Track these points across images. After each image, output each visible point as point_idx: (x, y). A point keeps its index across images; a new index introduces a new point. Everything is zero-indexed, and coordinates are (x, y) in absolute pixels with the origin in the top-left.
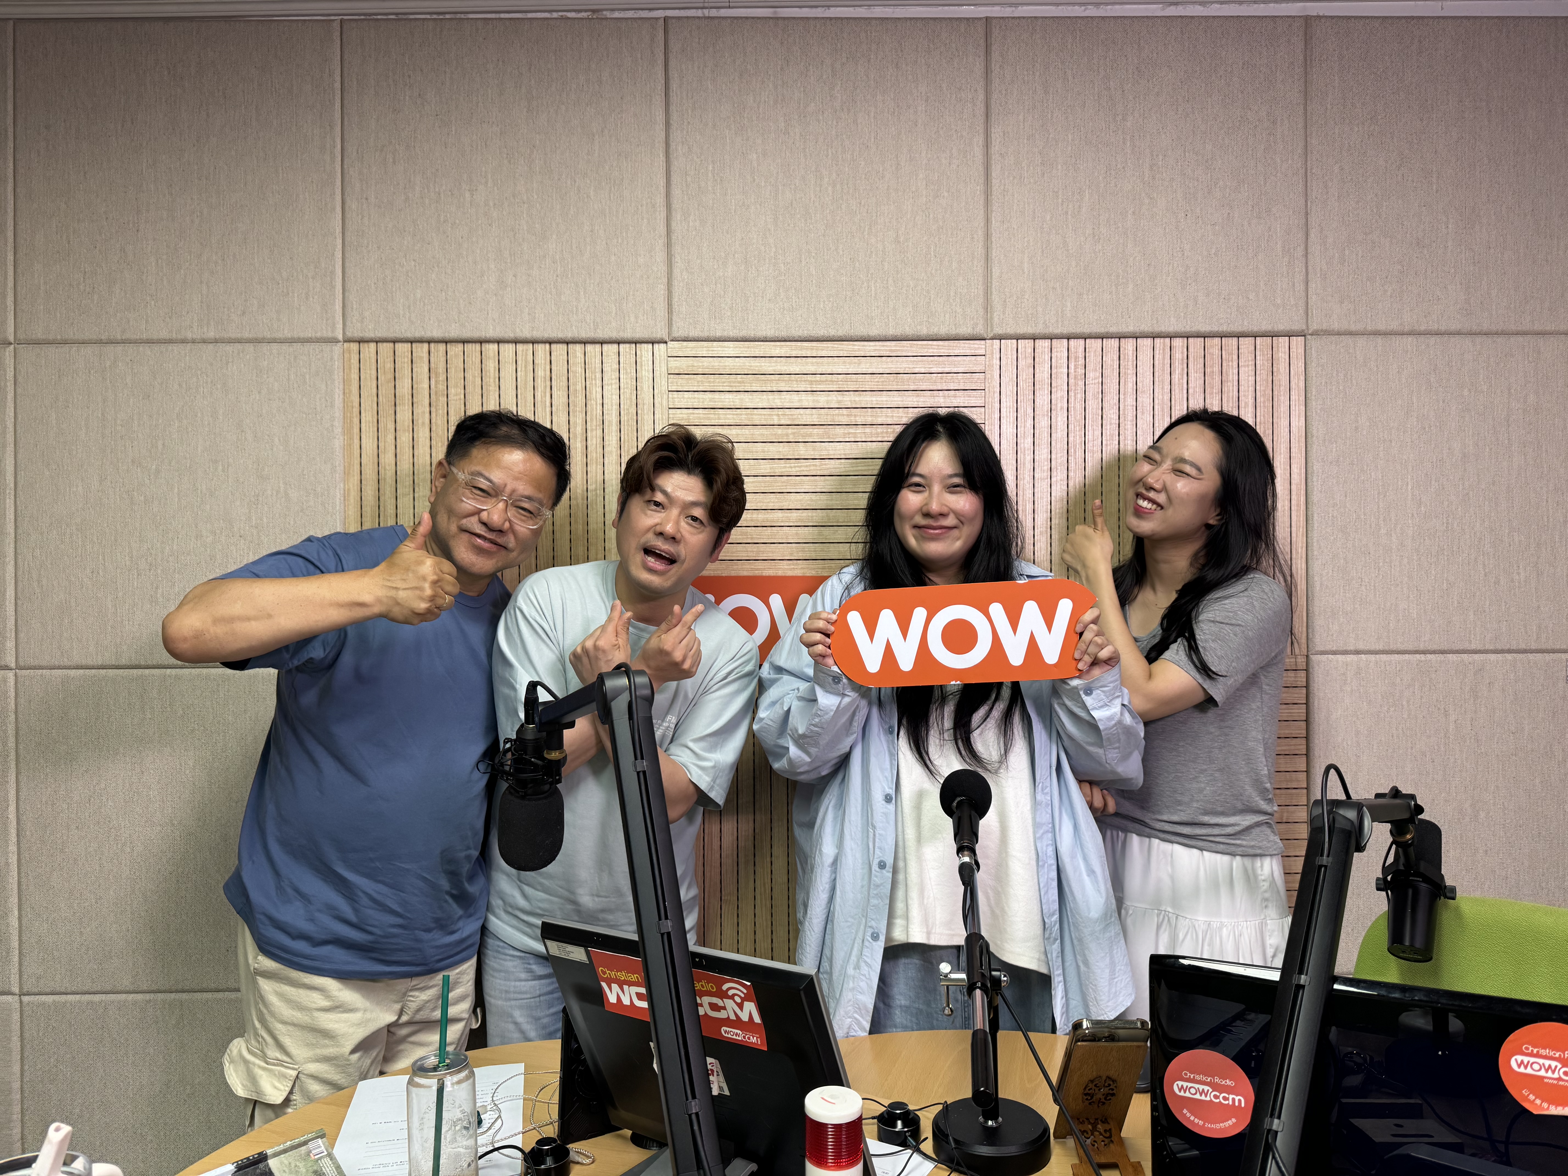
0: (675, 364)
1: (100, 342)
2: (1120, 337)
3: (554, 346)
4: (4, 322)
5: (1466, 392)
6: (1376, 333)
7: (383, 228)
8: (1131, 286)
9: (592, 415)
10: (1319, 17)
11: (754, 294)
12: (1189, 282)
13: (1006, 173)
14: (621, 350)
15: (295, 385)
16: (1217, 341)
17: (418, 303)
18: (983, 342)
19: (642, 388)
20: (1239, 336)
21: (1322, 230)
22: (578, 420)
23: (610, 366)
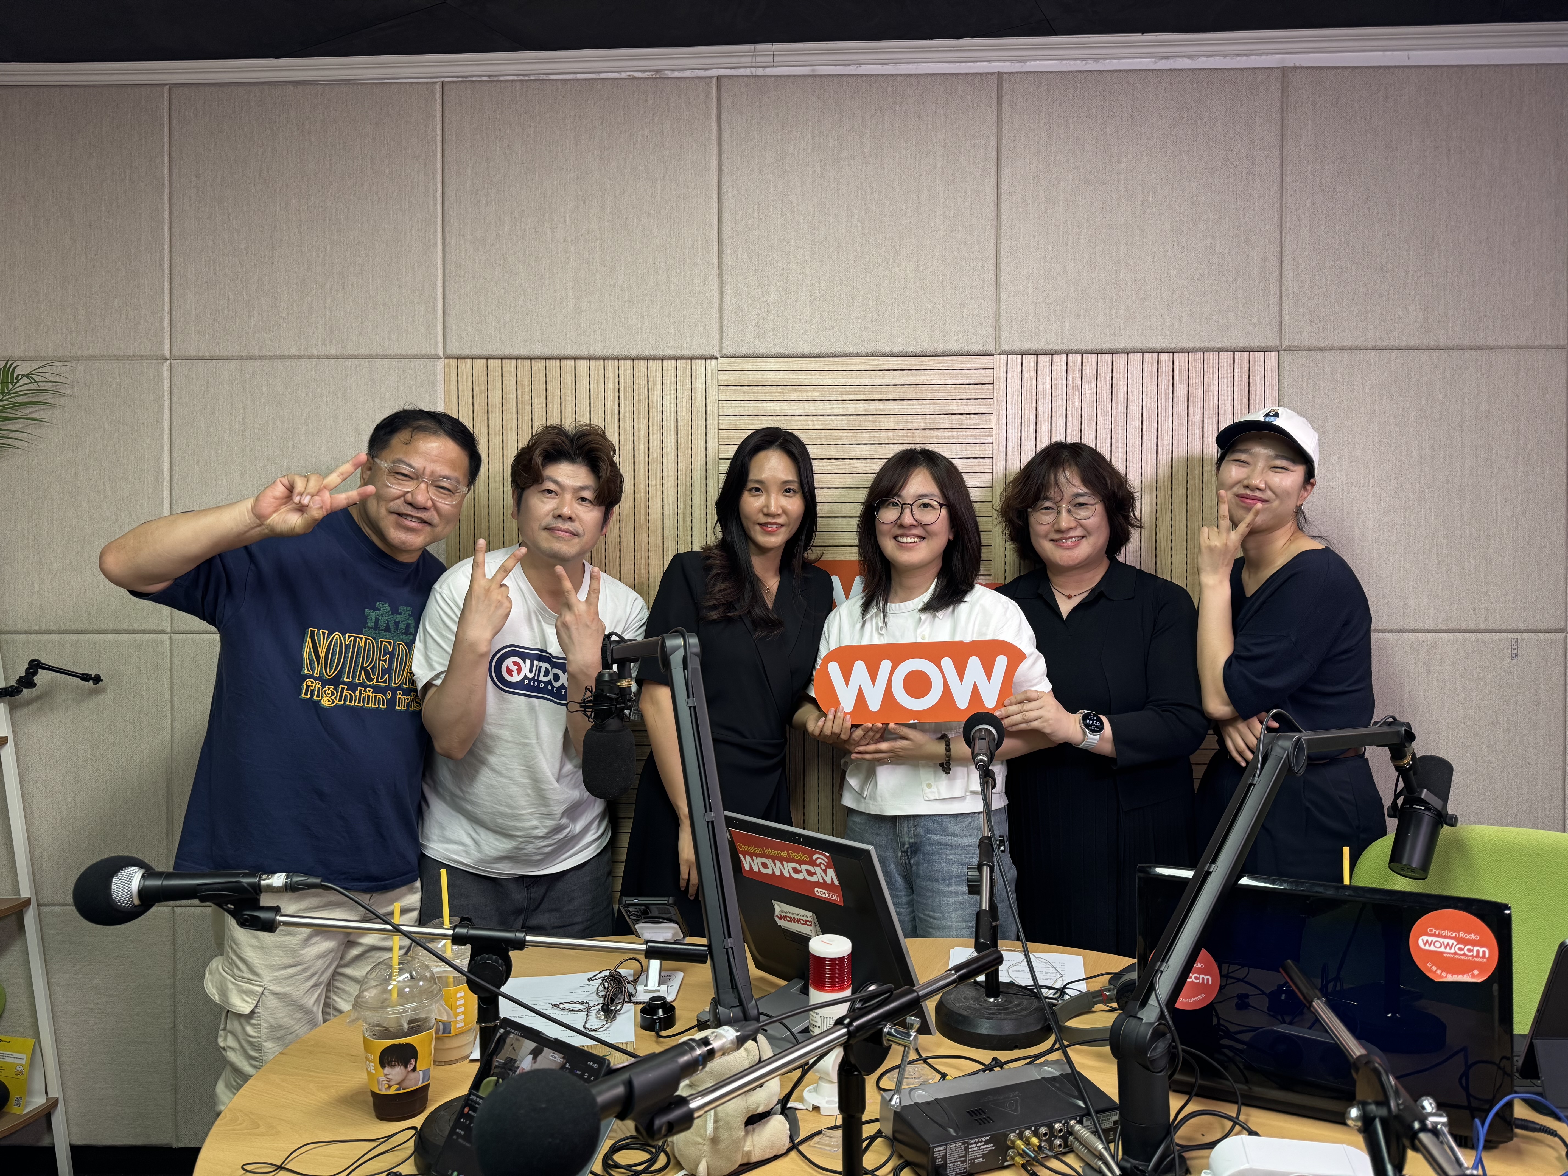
0: (724, 377)
1: (242, 358)
2: (1113, 352)
3: (621, 362)
4: (161, 342)
5: (1423, 402)
6: (1343, 348)
7: (477, 261)
8: (1123, 308)
9: (653, 421)
10: (1295, 68)
11: (793, 316)
12: (1175, 304)
13: (1014, 210)
14: (679, 365)
15: (404, 395)
16: (1200, 355)
17: (507, 325)
18: (992, 357)
19: (696, 398)
20: (1219, 351)
21: (1294, 258)
22: (642, 425)
23: (669, 378)
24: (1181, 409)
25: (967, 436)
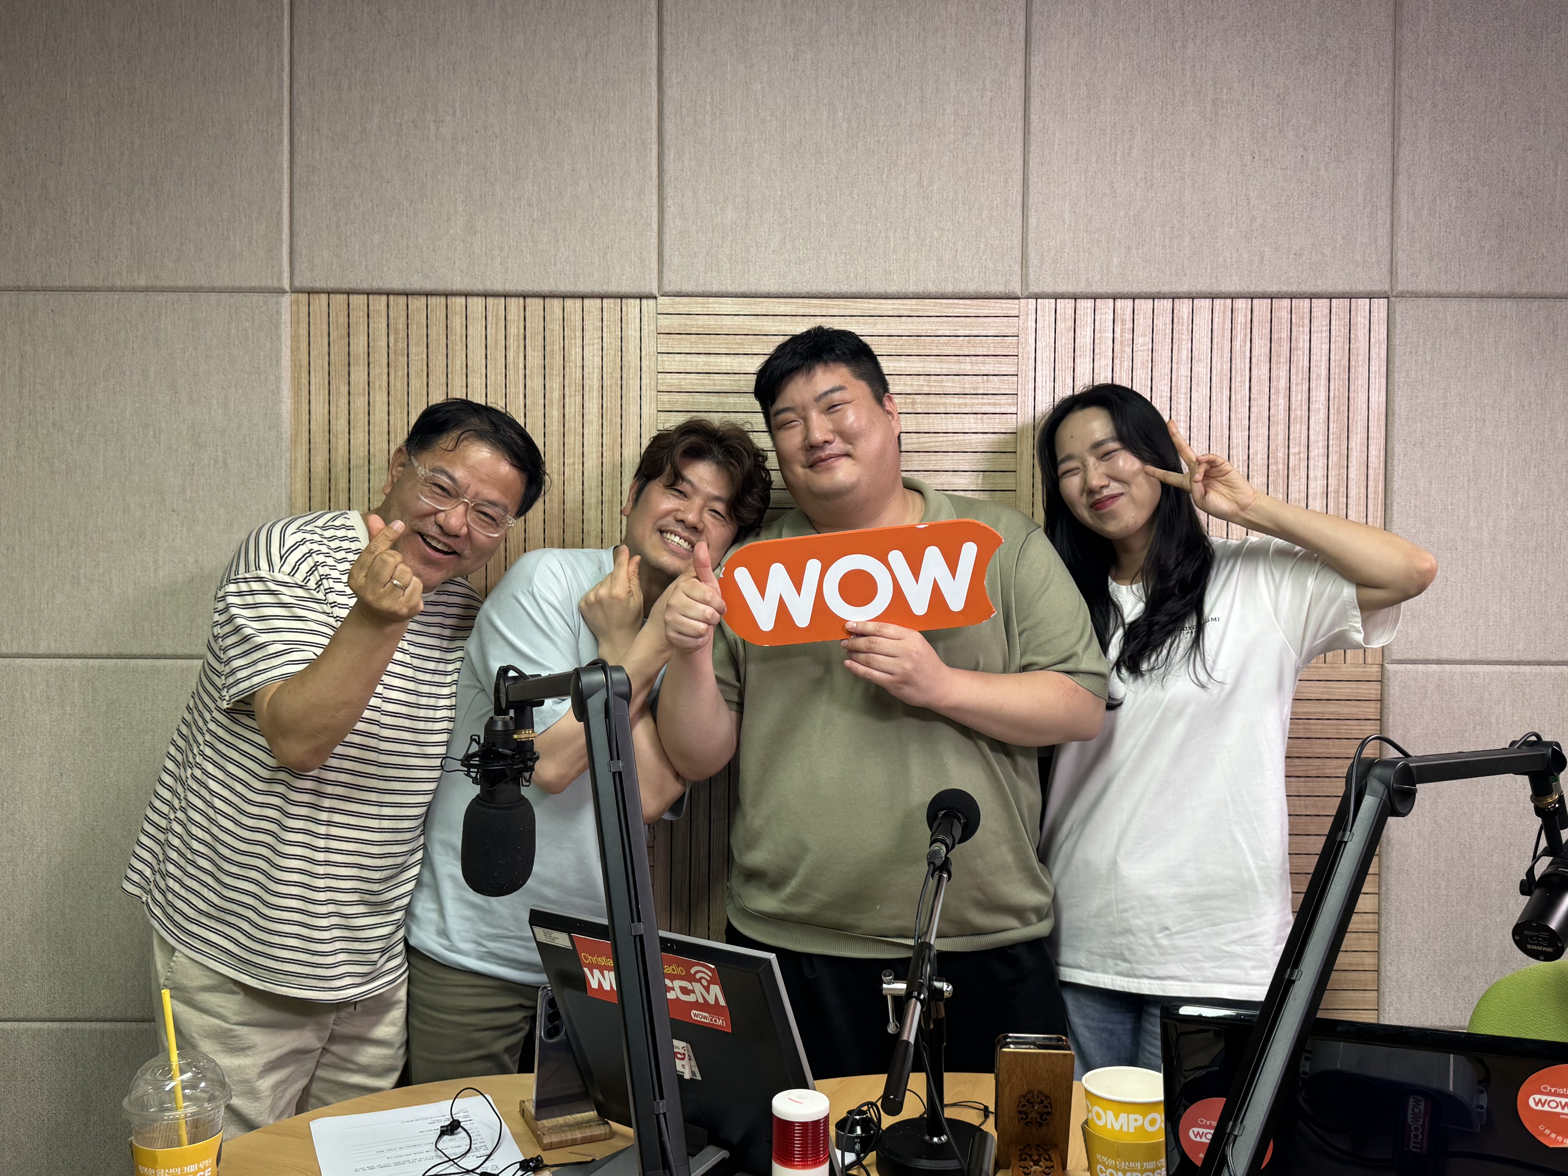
0: (665, 322)
1: (18, 289)
2: (1174, 297)
3: (528, 300)
6: (1470, 296)
7: (336, 164)
8: (1187, 239)
9: (570, 378)
11: (757, 243)
12: (1255, 235)
13: (1047, 108)
14: (605, 305)
15: (237, 342)
16: (1286, 302)
17: (376, 250)
18: (1016, 301)
19: (628, 350)
20: (1312, 297)
21: (1410, 177)
22: (555, 384)
23: (592, 323)
24: (1261, 371)
25: (984, 404)
